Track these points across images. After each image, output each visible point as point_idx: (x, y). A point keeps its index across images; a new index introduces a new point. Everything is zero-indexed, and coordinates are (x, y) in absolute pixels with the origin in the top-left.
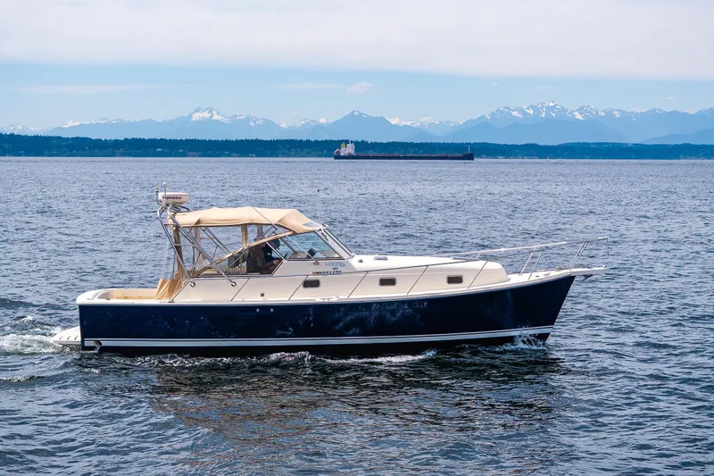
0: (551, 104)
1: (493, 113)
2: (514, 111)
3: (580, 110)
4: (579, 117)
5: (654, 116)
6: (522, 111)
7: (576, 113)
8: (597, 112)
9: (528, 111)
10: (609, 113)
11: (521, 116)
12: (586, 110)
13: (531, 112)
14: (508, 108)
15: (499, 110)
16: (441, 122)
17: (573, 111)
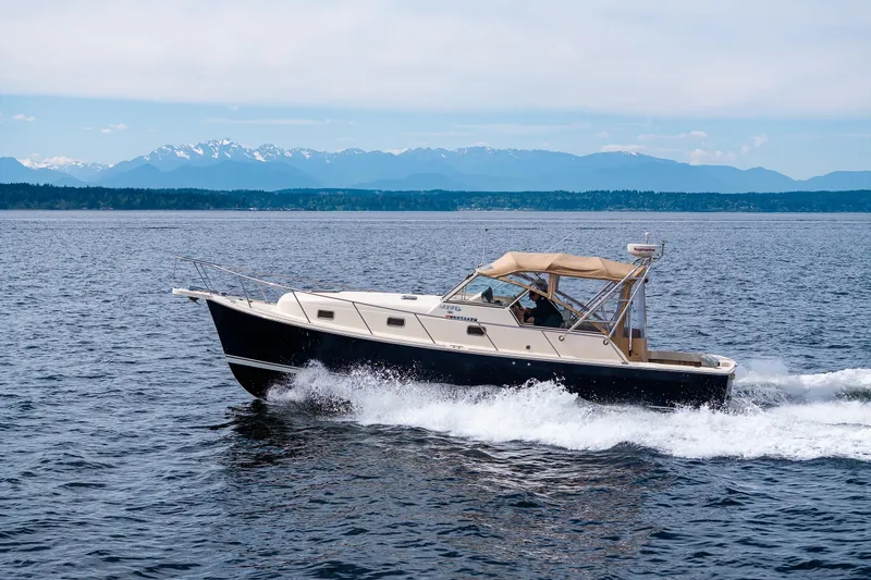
0: (226, 142)
1: (153, 153)
2: (179, 150)
3: (261, 150)
4: (259, 157)
5: (351, 158)
6: (188, 150)
7: (256, 154)
8: (282, 153)
9: (195, 150)
10: (297, 153)
11: (188, 157)
12: (269, 151)
13: (201, 152)
14: (172, 147)
15: (160, 150)
16: (85, 165)
17: (251, 152)
